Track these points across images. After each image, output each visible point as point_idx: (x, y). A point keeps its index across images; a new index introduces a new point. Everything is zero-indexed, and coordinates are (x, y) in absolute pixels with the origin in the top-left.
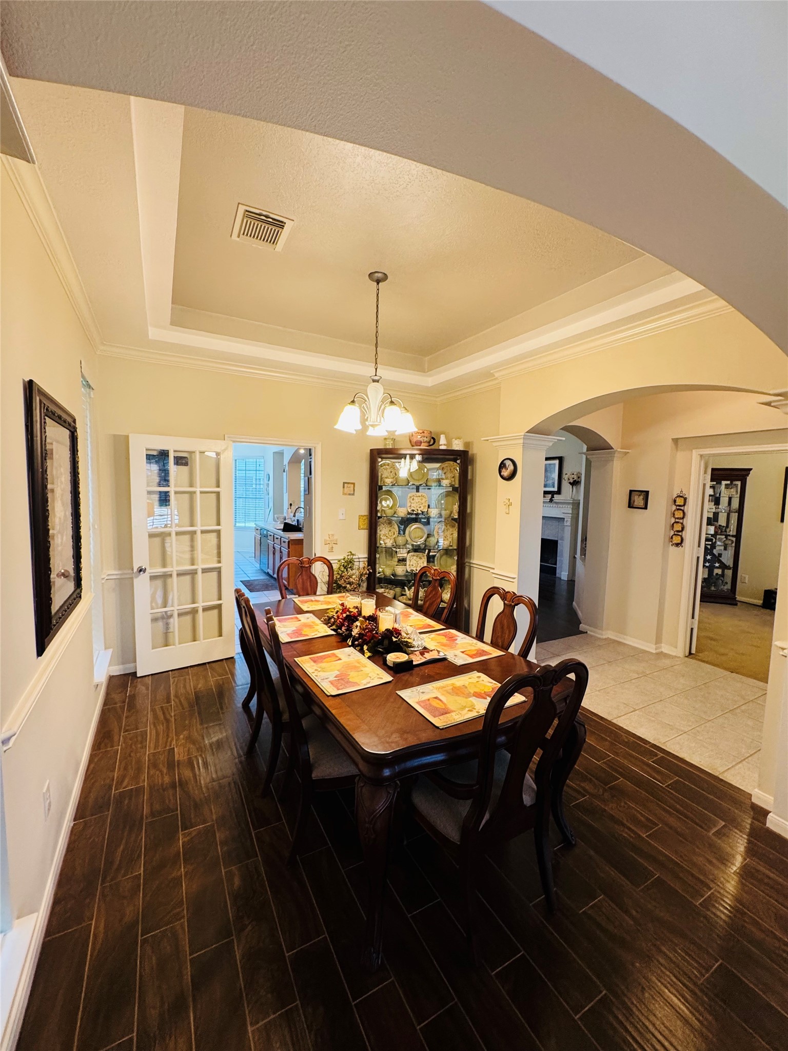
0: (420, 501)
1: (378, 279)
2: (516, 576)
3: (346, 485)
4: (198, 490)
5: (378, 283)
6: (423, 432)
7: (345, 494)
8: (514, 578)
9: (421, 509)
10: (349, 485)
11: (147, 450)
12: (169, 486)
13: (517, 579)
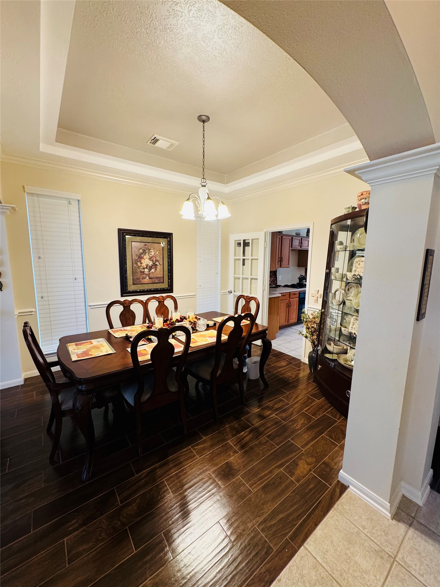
1: (203, 120)
11: (235, 241)
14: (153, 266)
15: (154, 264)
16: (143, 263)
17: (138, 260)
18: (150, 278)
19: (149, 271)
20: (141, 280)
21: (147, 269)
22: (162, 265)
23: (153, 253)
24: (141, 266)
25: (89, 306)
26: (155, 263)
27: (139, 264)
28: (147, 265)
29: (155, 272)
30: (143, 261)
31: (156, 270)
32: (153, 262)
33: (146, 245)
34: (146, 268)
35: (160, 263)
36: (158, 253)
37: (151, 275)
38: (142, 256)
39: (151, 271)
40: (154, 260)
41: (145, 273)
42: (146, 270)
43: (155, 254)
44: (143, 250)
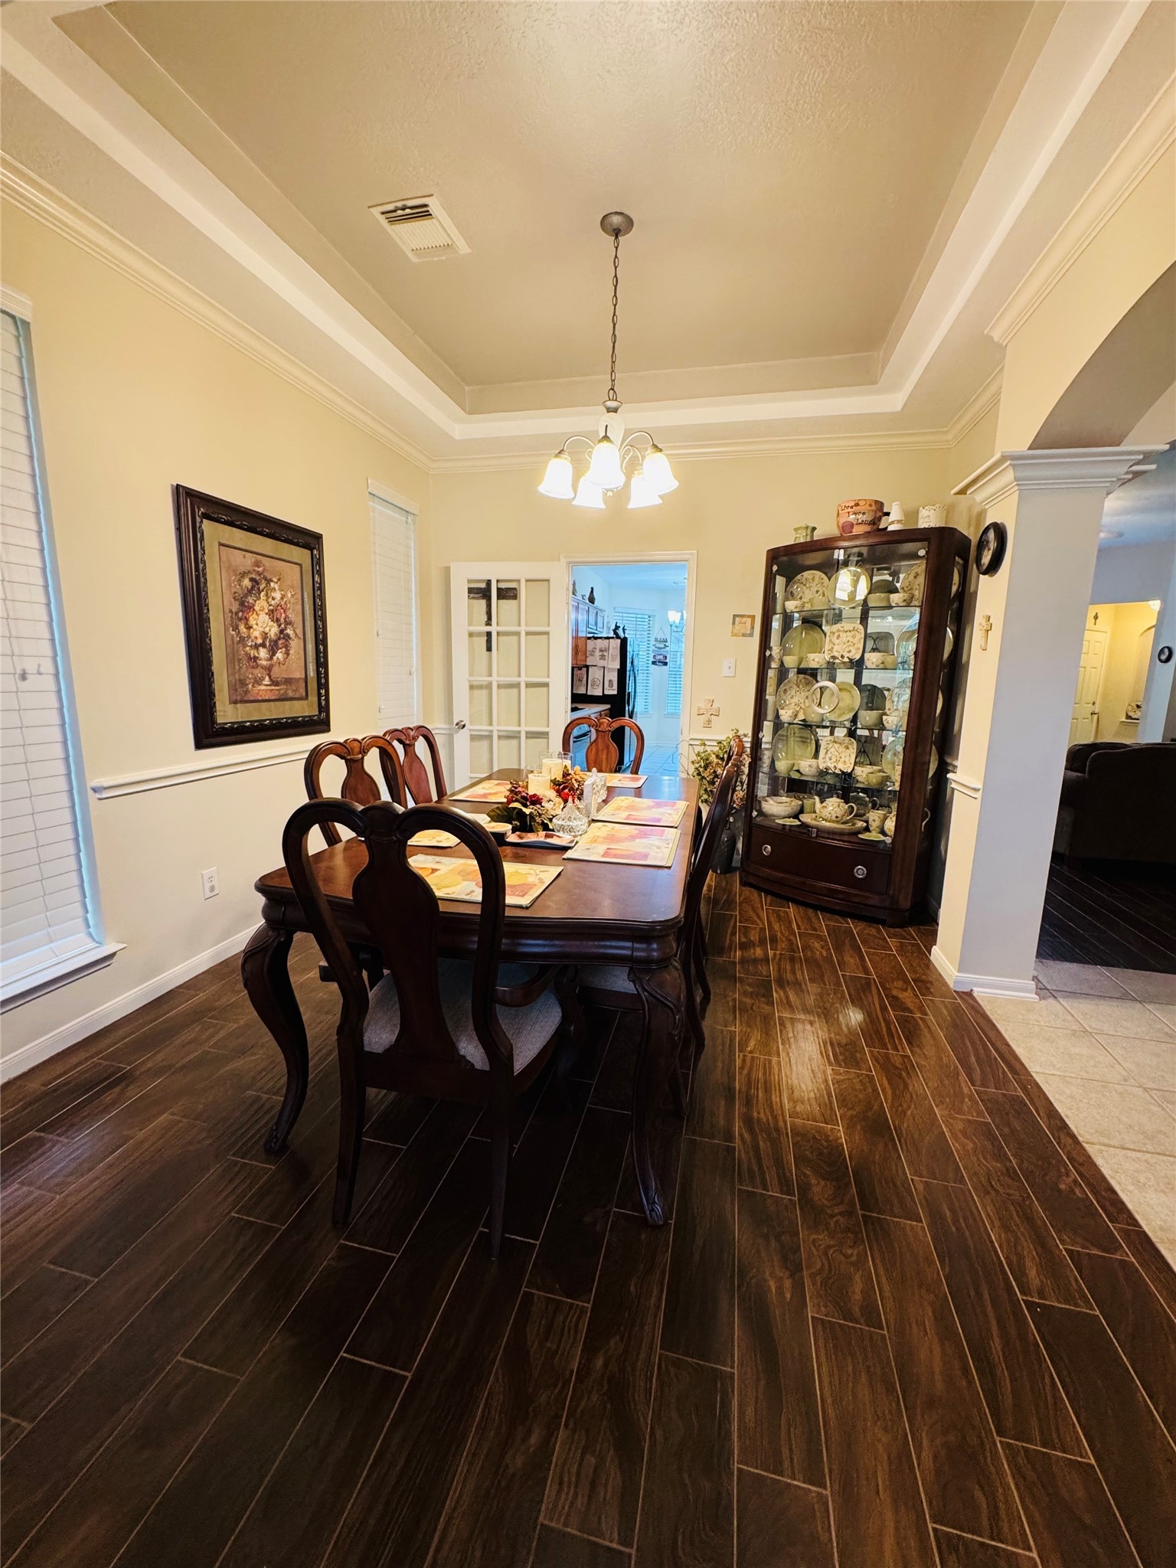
0: (851, 639)
1: (617, 227)
2: (980, 786)
3: (737, 619)
4: (523, 629)
5: (617, 237)
6: (857, 505)
7: (736, 635)
8: (976, 790)
9: (848, 655)
10: (744, 620)
11: (469, 581)
12: (491, 625)
13: (981, 791)
14: (279, 639)
15: (282, 632)
16: (255, 626)
17: (240, 614)
18: (274, 683)
19: (271, 658)
20: (250, 686)
21: (265, 650)
22: (302, 637)
23: (277, 595)
24: (249, 637)
25: (95, 790)
26: (286, 629)
27: (242, 628)
28: (265, 635)
29: (285, 659)
30: (252, 622)
31: (287, 654)
32: (279, 626)
33: (257, 564)
34: (263, 645)
35: (298, 632)
36: (289, 595)
37: (276, 672)
38: (250, 600)
39: (275, 658)
40: (282, 620)
41: (259, 662)
42: (263, 653)
43: (282, 598)
44: (252, 580)
